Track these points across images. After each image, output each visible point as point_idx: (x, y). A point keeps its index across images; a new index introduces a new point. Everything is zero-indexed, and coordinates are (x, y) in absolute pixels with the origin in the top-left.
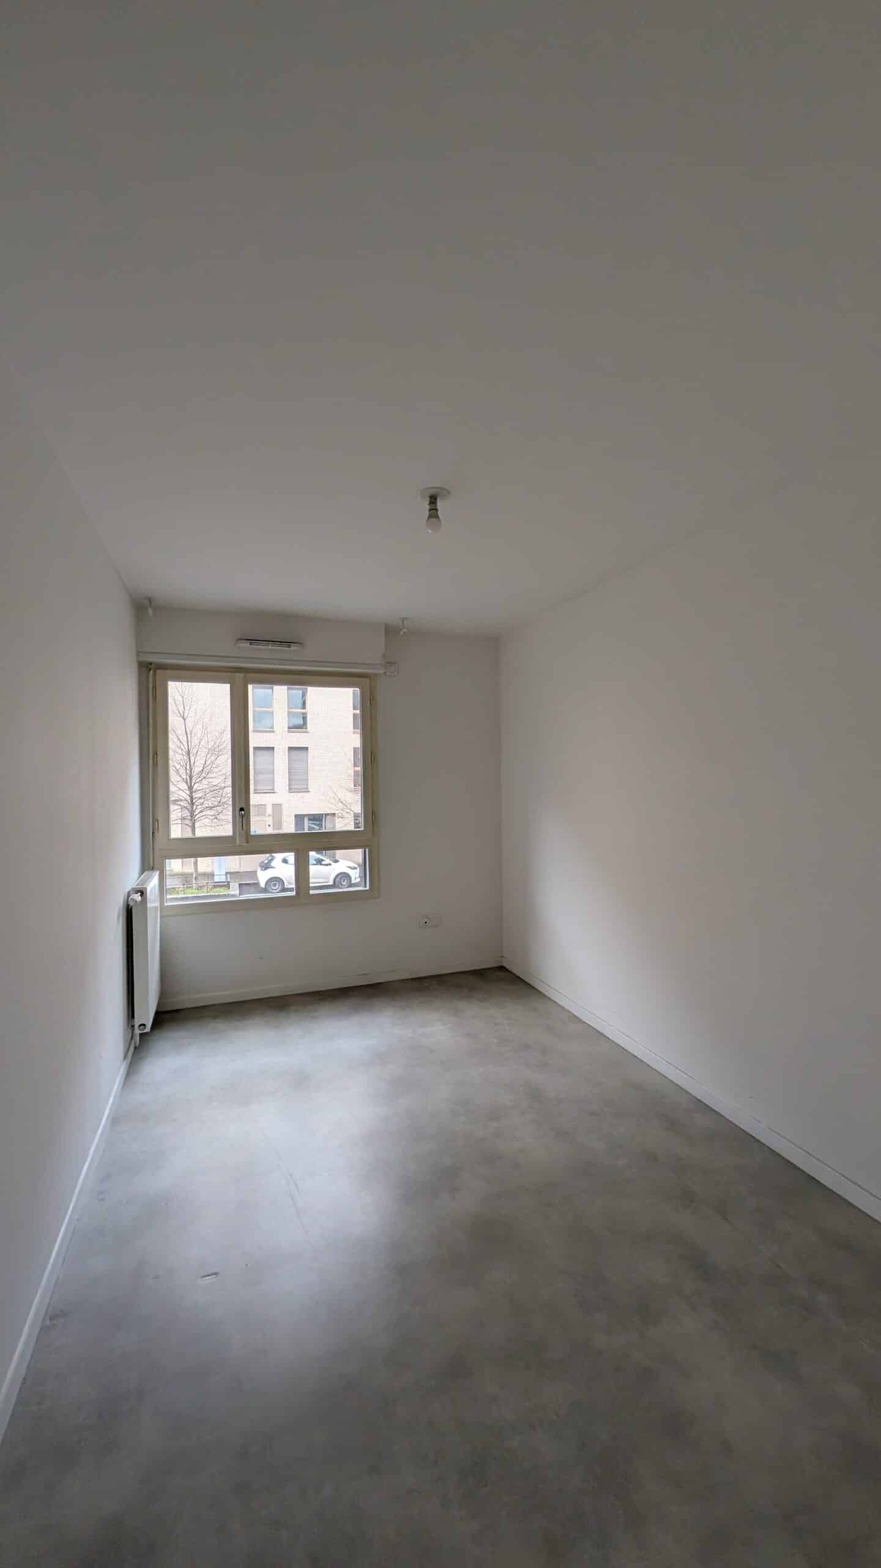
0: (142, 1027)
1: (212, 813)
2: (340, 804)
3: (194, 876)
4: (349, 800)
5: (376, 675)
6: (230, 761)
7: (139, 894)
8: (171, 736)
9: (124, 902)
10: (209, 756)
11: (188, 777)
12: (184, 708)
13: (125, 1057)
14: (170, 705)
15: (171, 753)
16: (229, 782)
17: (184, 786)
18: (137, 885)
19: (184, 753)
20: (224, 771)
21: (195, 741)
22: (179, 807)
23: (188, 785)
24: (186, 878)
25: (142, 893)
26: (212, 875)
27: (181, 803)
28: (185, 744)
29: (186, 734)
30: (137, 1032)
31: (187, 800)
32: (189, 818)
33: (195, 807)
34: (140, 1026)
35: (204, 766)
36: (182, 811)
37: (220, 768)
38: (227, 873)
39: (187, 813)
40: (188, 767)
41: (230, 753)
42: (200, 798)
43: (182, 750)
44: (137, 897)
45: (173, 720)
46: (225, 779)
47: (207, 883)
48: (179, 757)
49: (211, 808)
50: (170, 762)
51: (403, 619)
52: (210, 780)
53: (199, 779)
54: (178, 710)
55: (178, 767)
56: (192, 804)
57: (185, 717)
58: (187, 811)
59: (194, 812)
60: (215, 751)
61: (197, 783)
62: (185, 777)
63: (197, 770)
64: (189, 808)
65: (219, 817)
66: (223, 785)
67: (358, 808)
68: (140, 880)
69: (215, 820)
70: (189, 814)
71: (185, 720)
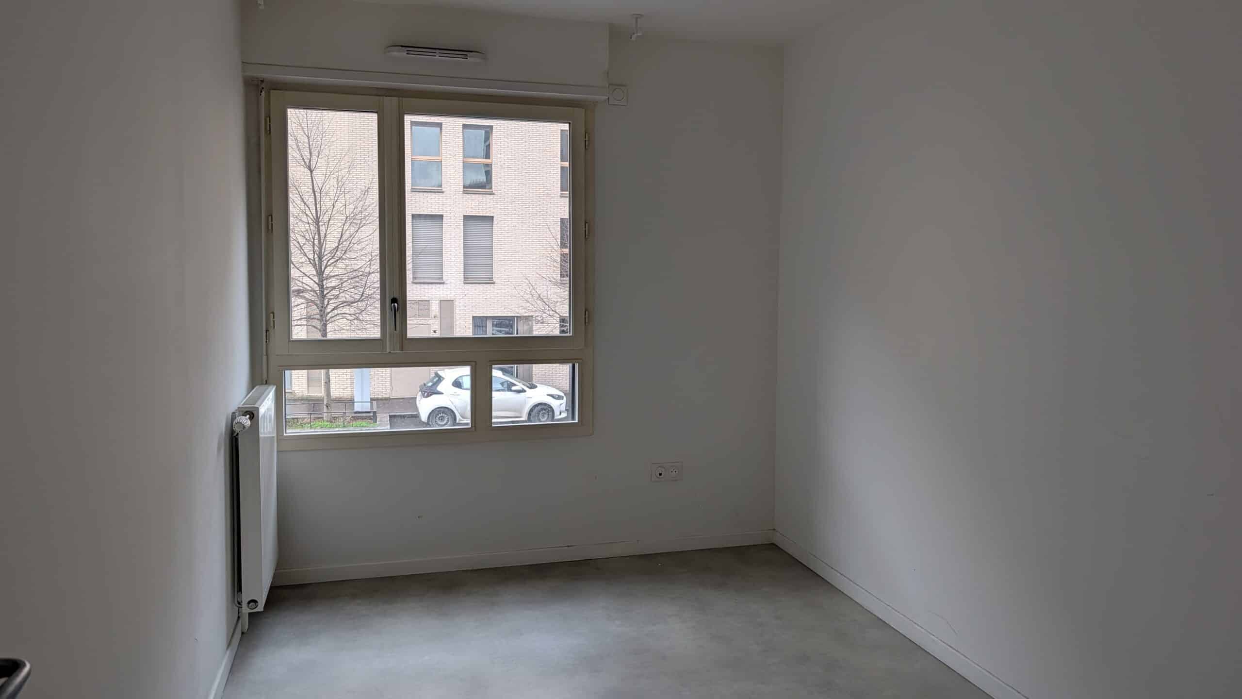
0: (251, 604)
1: (352, 311)
2: (539, 302)
3: (325, 402)
4: (554, 298)
5: (595, 103)
6: (377, 234)
7: (248, 416)
8: (293, 195)
9: (226, 426)
10: (346, 228)
11: (316, 256)
12: (311, 153)
13: (229, 644)
14: (290, 150)
15: (292, 220)
16: (376, 266)
17: (310, 270)
18: (243, 405)
19: (310, 221)
20: (369, 249)
21: (327, 203)
22: (303, 301)
23: (316, 269)
24: (314, 405)
25: (252, 414)
26: (351, 401)
27: (307, 295)
28: (312, 207)
29: (314, 192)
30: (246, 610)
31: (314, 291)
32: (318, 316)
33: (326, 302)
34: (249, 603)
35: (339, 241)
36: (307, 307)
37: (363, 244)
38: (372, 400)
39: (314, 310)
40: (316, 242)
41: (377, 222)
42: (334, 288)
43: (307, 215)
44: (246, 421)
45: (296, 172)
46: (370, 260)
47: (345, 413)
48: (302, 227)
49: (349, 304)
50: (292, 235)
51: (638, 17)
52: (347, 262)
53: (331, 261)
54: (302, 156)
55: (302, 241)
56: (323, 296)
57: (313, 167)
58: (315, 307)
59: (325, 308)
60: (354, 220)
61: (329, 265)
62: (311, 257)
63: (330, 245)
64: (318, 302)
65: (361, 318)
66: (367, 270)
67: (564, 310)
68: (247, 398)
69: (356, 321)
70: (318, 311)
71: (311, 172)
